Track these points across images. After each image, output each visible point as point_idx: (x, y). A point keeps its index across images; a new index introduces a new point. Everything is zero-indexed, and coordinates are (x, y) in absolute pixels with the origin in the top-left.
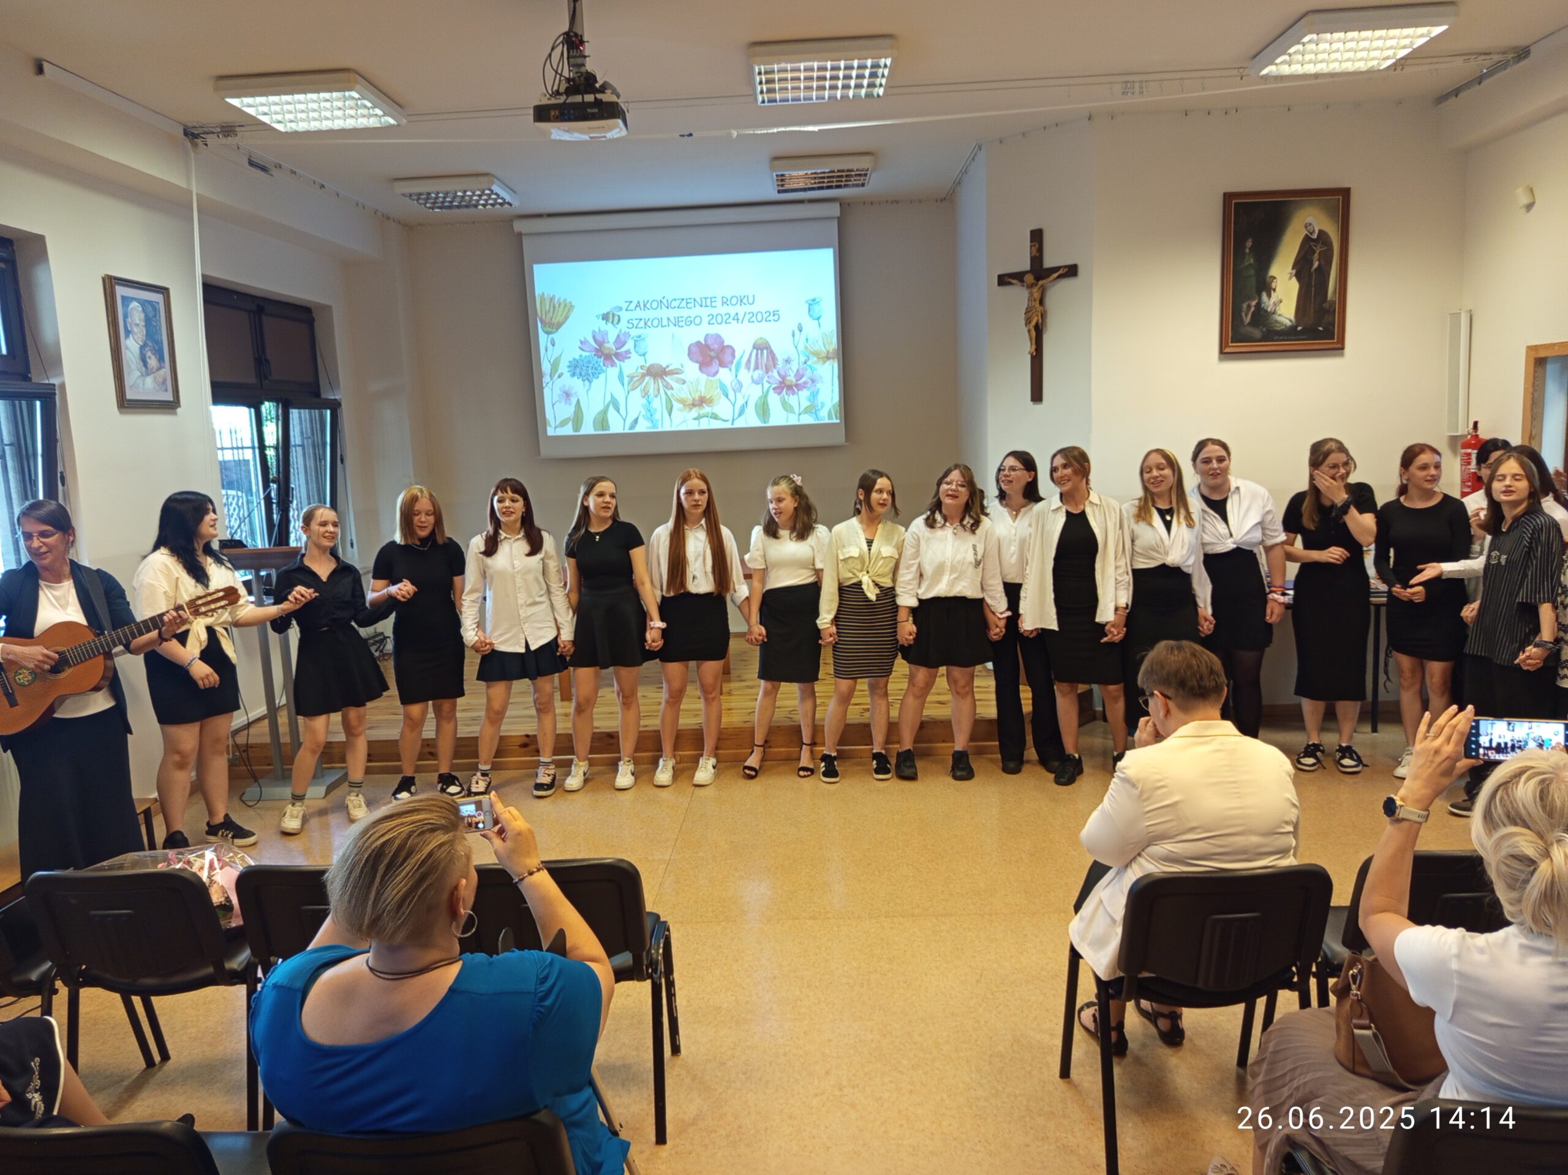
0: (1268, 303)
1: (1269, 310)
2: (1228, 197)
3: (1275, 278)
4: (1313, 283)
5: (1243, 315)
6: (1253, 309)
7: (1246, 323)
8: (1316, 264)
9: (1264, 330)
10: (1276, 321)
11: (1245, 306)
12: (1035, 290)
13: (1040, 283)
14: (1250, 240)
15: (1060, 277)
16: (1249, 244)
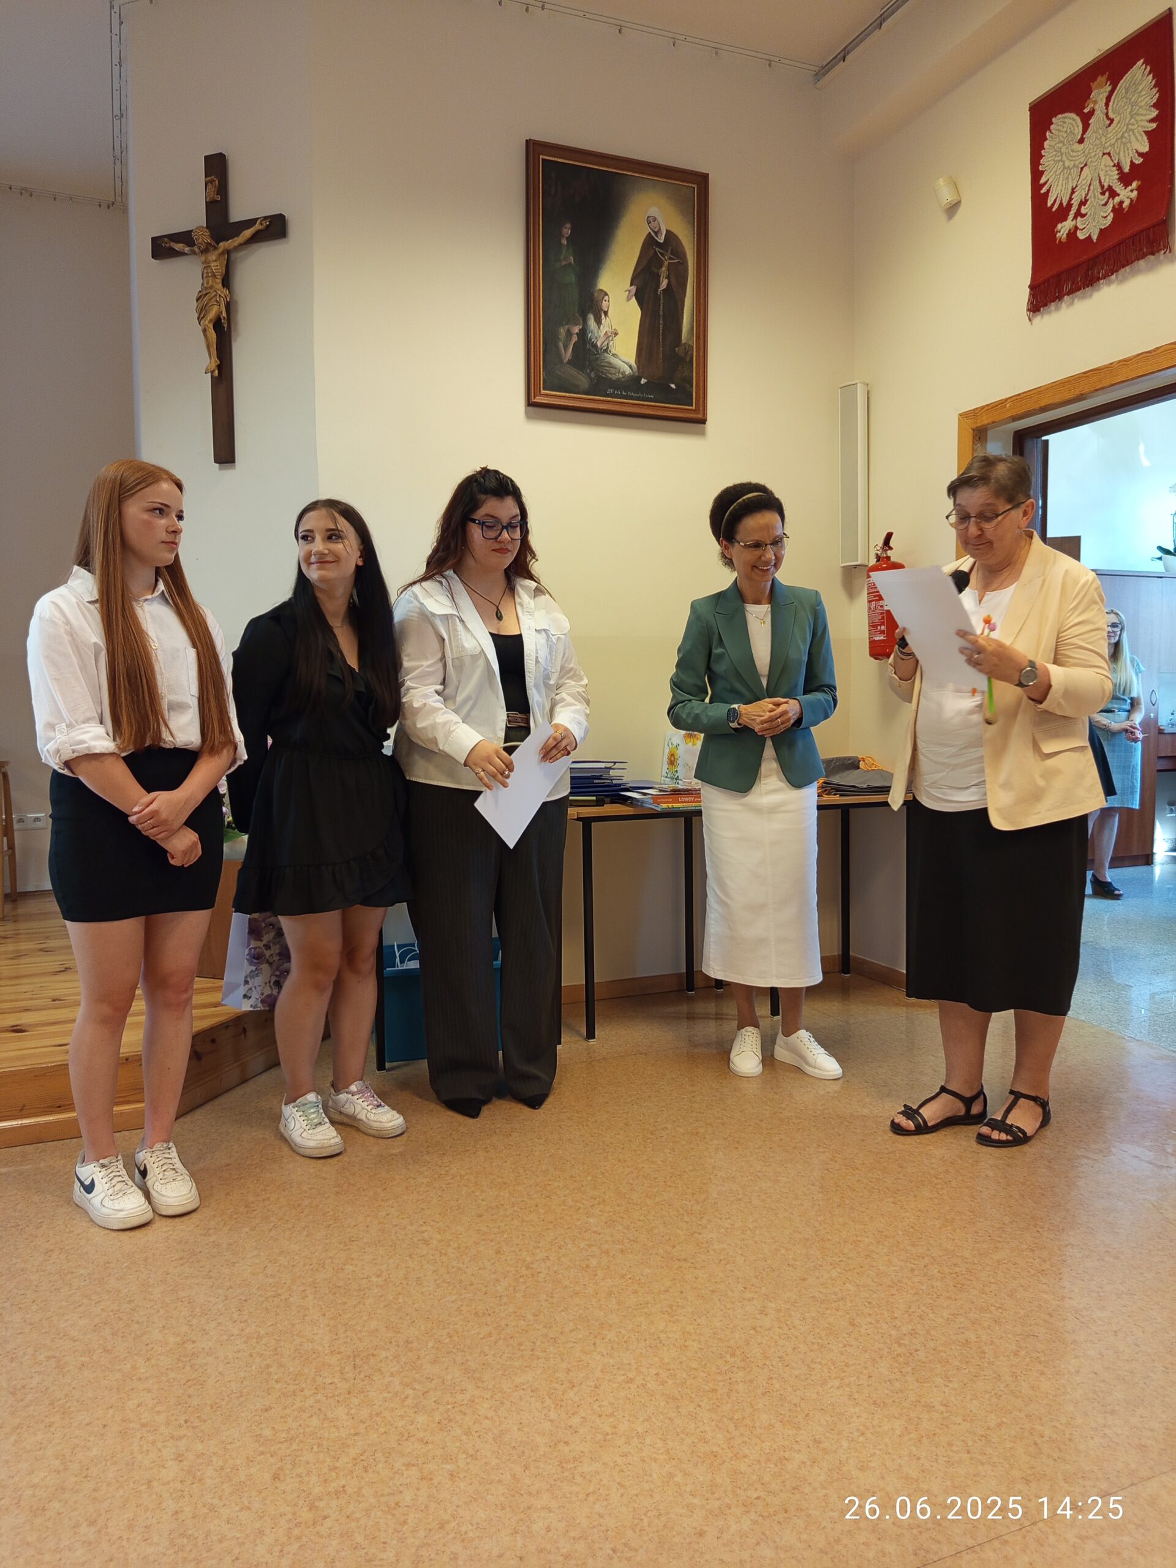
0: (598, 333)
1: (599, 344)
2: (533, 148)
3: (606, 294)
4: (661, 313)
5: (561, 345)
6: (575, 339)
7: (566, 361)
8: (664, 284)
9: (593, 375)
10: (611, 365)
11: (562, 331)
12: (213, 256)
13: (223, 245)
14: (568, 225)
15: (256, 238)
16: (567, 231)
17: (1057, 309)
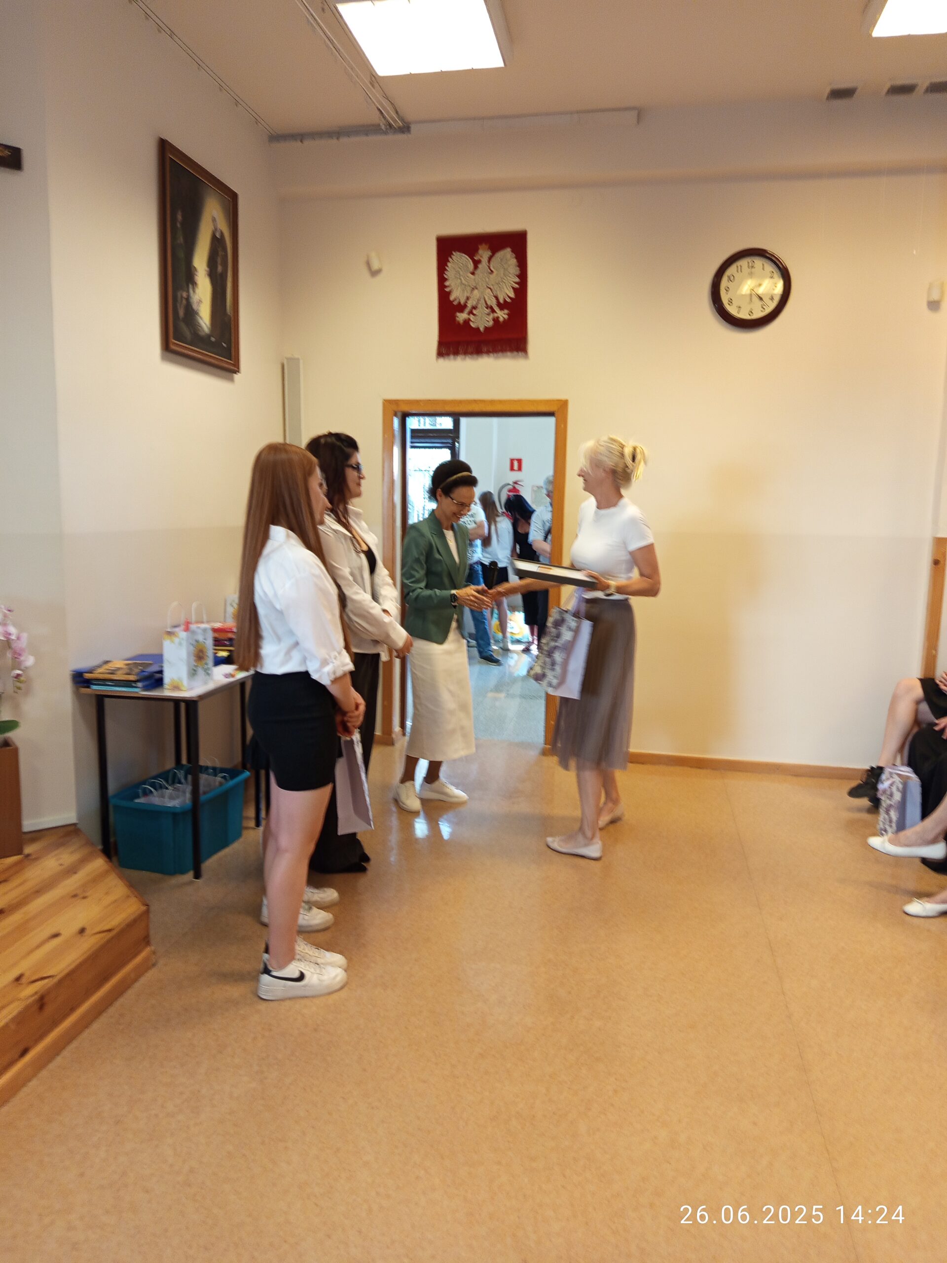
0: (194, 299)
1: (196, 308)
2: (162, 145)
3: (197, 270)
4: (219, 290)
5: (178, 306)
6: (185, 302)
7: (181, 317)
8: (219, 269)
9: (192, 330)
10: (200, 325)
11: (179, 296)
14: (180, 212)
16: (179, 217)
17: (455, 359)
